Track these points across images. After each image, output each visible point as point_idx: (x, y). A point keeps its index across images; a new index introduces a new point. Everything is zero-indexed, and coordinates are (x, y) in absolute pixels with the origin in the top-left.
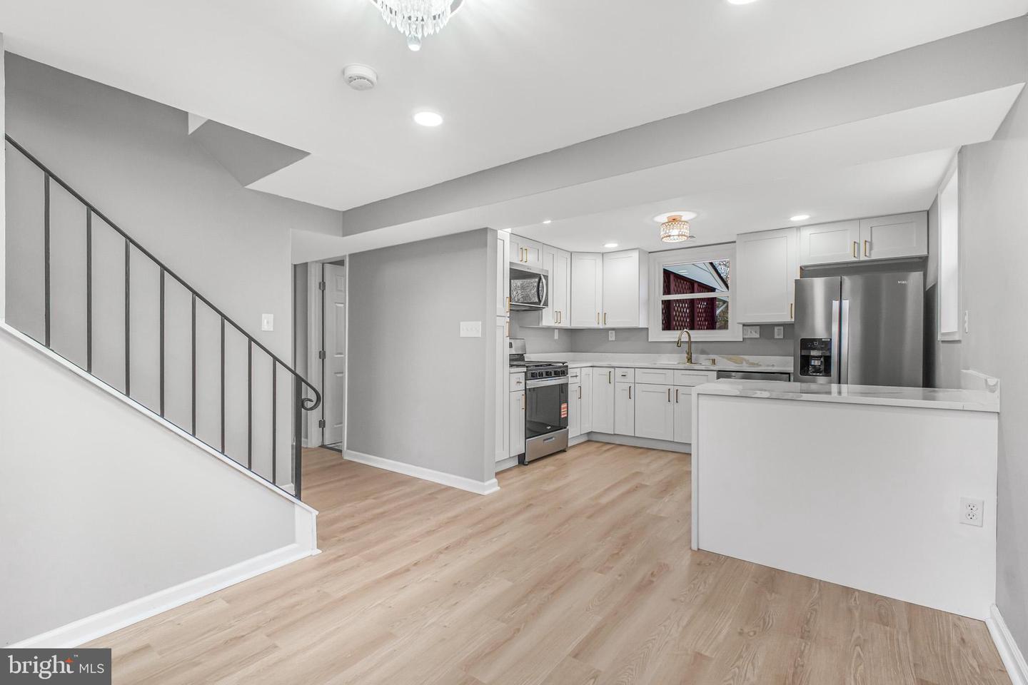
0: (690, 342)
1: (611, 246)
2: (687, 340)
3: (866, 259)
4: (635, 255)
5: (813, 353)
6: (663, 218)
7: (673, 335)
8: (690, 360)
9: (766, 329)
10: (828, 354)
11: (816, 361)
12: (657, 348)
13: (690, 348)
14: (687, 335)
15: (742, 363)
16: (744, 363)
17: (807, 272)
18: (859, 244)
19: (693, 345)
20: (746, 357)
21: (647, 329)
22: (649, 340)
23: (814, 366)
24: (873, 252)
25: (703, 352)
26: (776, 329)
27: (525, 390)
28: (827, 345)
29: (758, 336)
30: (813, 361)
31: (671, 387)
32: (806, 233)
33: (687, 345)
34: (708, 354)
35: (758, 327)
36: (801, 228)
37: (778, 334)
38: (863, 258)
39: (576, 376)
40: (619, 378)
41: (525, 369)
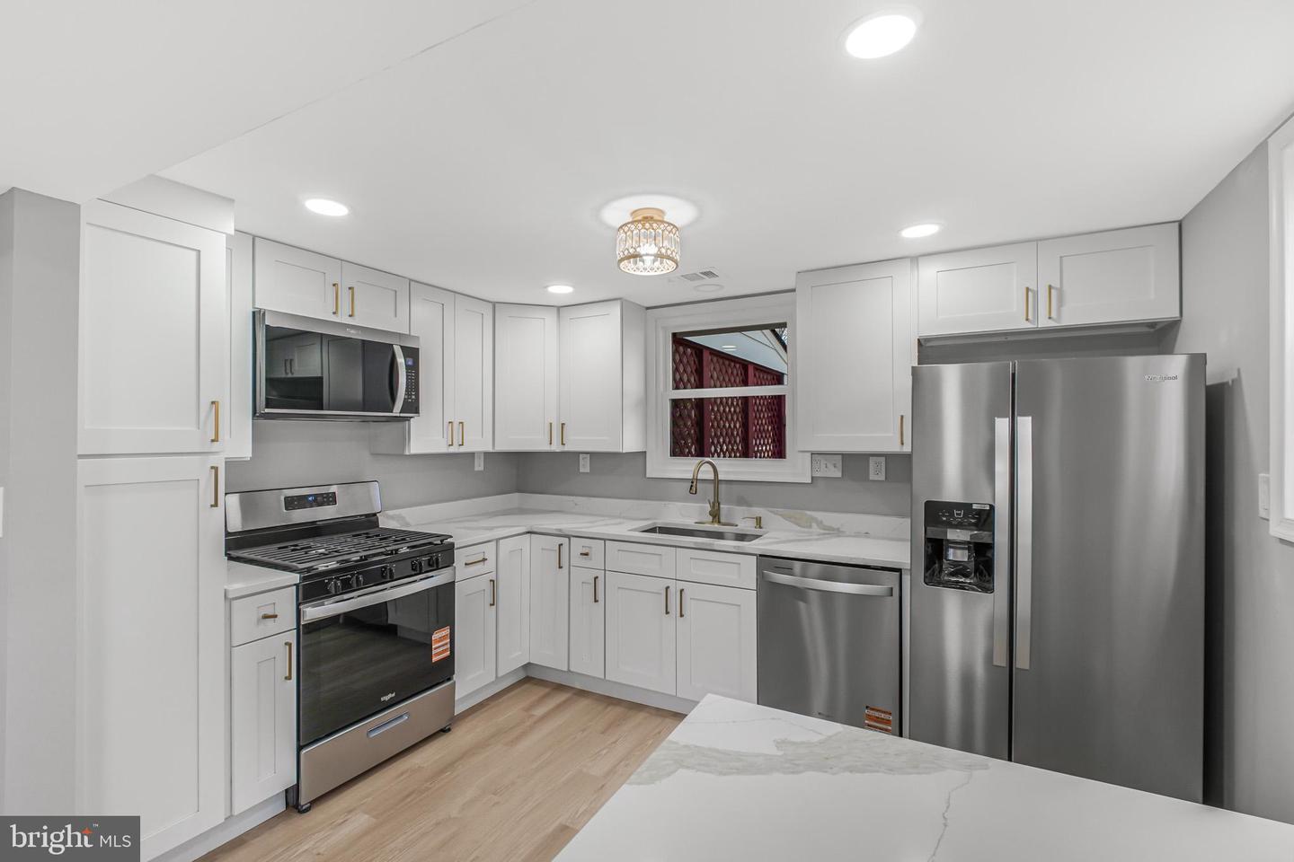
0: (716, 482)
1: (561, 290)
2: (711, 476)
3: (1052, 324)
4: (615, 311)
5: (953, 535)
6: (617, 213)
7: (686, 467)
8: (715, 515)
9: (854, 463)
10: (987, 540)
11: (959, 552)
12: (658, 489)
13: (716, 494)
14: (712, 470)
15: (810, 527)
16: (814, 525)
17: (932, 351)
18: (1036, 294)
19: (722, 487)
20: (819, 515)
21: (645, 452)
22: (648, 476)
23: (955, 563)
24: (1064, 309)
25: (742, 501)
26: (872, 460)
27: (298, 629)
28: (984, 518)
29: (839, 474)
30: (951, 551)
31: (671, 583)
32: (929, 273)
33: (711, 487)
34: (749, 505)
35: (840, 456)
36: (920, 259)
37: (876, 472)
38: (1044, 323)
39: (484, 560)
40: (576, 560)
41: (296, 578)
